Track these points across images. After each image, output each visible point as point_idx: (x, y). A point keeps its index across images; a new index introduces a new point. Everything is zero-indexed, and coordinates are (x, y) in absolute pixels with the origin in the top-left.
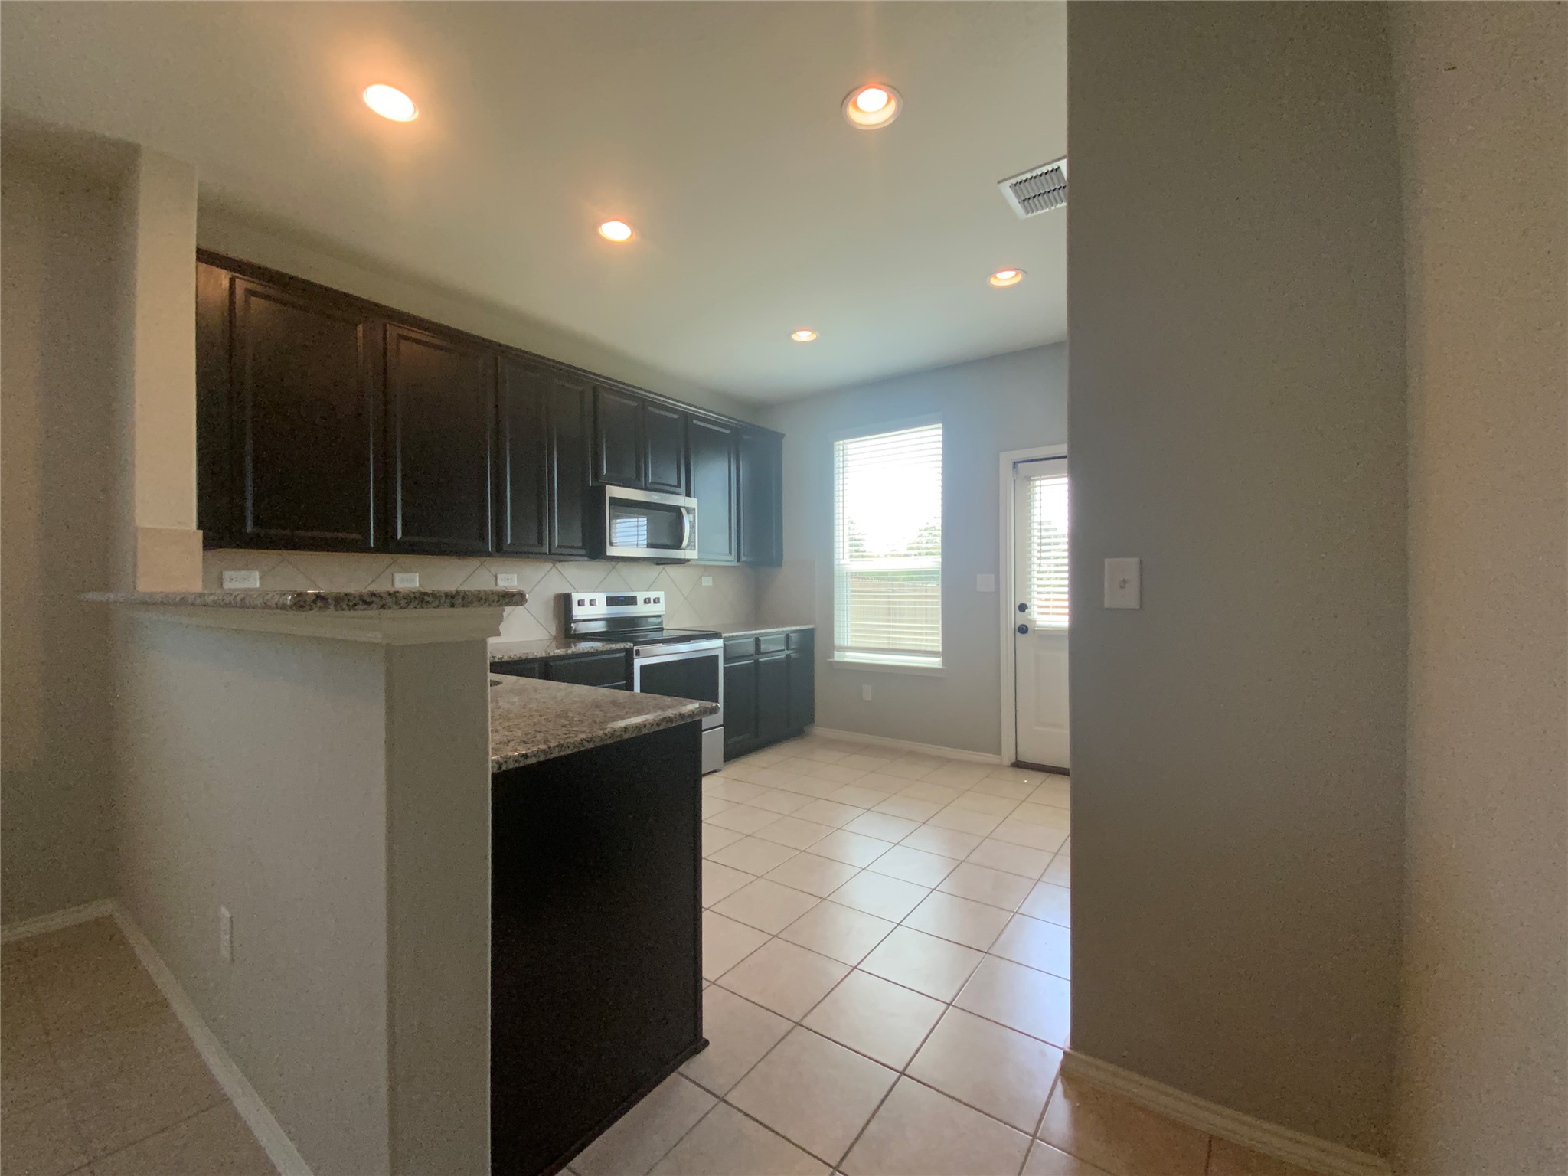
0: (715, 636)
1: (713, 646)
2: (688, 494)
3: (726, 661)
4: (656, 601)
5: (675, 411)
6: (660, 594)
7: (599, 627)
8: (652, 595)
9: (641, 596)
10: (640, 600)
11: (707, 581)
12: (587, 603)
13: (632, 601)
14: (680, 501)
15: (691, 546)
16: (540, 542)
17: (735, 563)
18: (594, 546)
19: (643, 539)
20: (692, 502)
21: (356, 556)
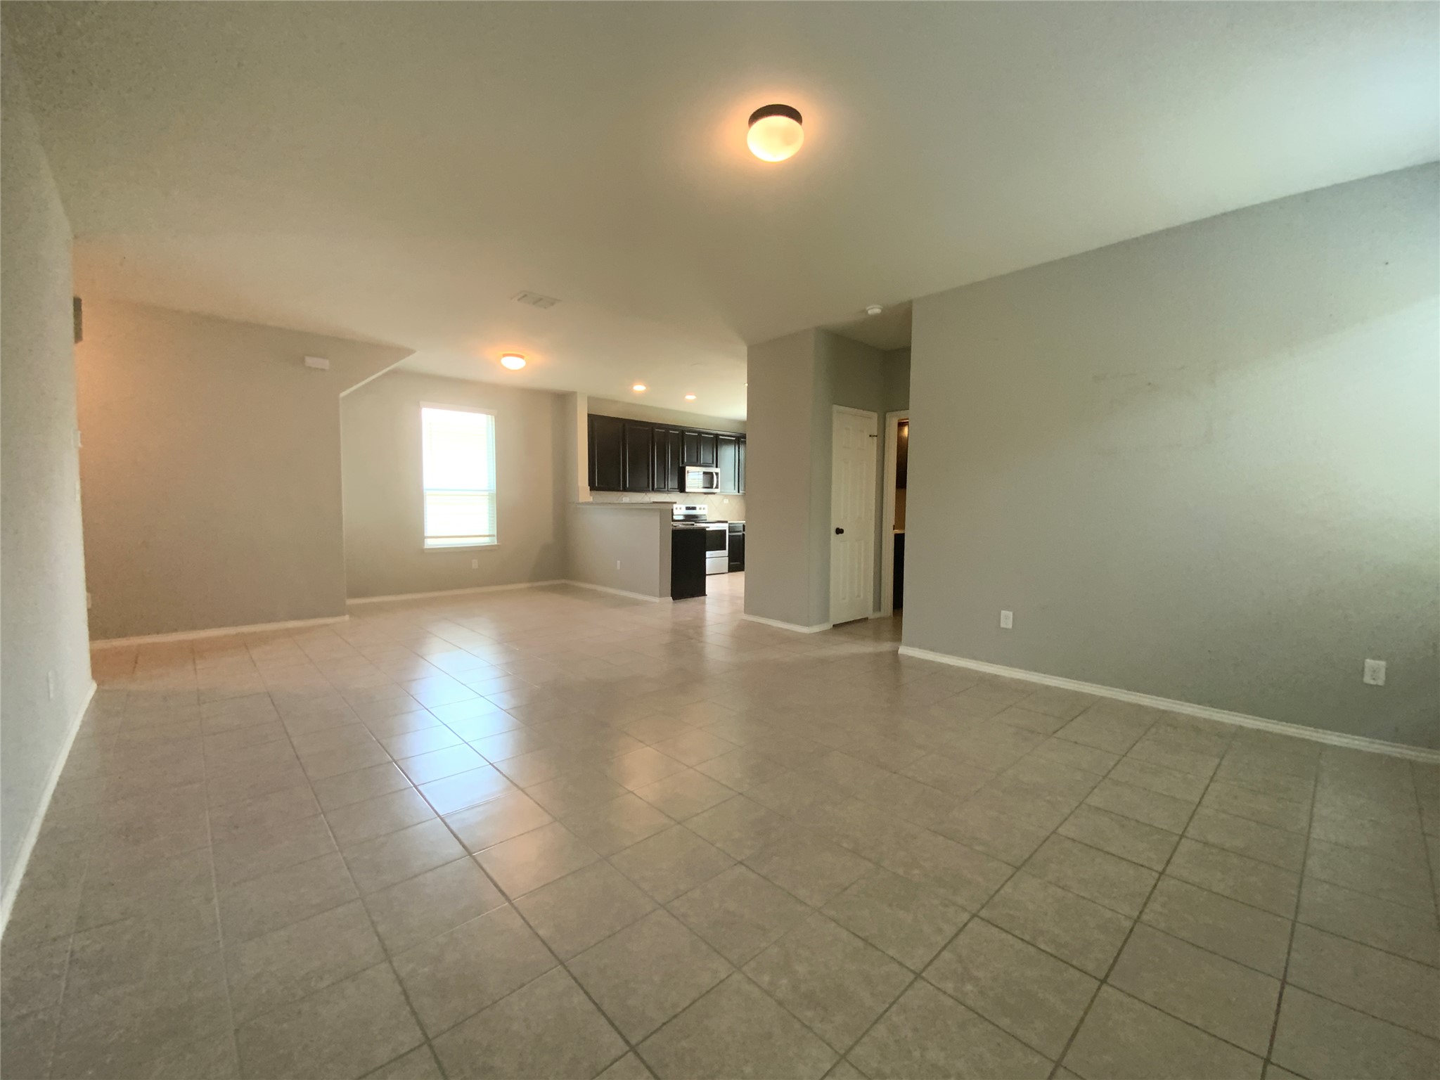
0: (726, 522)
1: (725, 527)
2: (717, 467)
3: (729, 532)
4: (704, 509)
5: (711, 434)
6: (706, 506)
7: (681, 518)
8: (702, 506)
9: (698, 507)
10: (698, 508)
11: (726, 501)
12: (678, 508)
13: (694, 508)
14: (713, 470)
15: (717, 487)
16: (665, 488)
17: (737, 494)
18: (682, 488)
19: (701, 485)
20: (718, 470)
21: (615, 493)
